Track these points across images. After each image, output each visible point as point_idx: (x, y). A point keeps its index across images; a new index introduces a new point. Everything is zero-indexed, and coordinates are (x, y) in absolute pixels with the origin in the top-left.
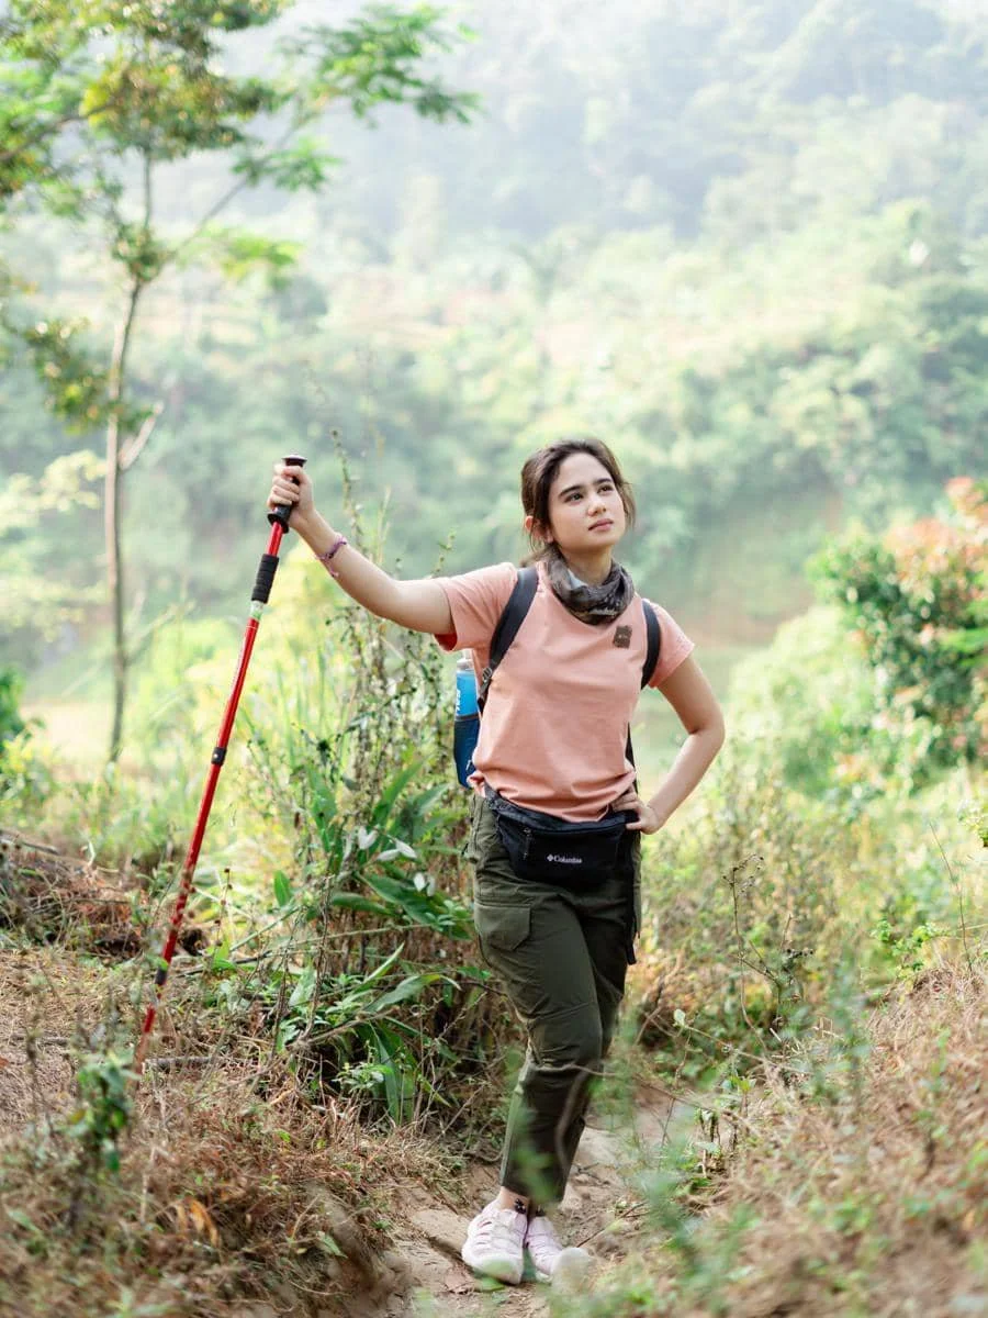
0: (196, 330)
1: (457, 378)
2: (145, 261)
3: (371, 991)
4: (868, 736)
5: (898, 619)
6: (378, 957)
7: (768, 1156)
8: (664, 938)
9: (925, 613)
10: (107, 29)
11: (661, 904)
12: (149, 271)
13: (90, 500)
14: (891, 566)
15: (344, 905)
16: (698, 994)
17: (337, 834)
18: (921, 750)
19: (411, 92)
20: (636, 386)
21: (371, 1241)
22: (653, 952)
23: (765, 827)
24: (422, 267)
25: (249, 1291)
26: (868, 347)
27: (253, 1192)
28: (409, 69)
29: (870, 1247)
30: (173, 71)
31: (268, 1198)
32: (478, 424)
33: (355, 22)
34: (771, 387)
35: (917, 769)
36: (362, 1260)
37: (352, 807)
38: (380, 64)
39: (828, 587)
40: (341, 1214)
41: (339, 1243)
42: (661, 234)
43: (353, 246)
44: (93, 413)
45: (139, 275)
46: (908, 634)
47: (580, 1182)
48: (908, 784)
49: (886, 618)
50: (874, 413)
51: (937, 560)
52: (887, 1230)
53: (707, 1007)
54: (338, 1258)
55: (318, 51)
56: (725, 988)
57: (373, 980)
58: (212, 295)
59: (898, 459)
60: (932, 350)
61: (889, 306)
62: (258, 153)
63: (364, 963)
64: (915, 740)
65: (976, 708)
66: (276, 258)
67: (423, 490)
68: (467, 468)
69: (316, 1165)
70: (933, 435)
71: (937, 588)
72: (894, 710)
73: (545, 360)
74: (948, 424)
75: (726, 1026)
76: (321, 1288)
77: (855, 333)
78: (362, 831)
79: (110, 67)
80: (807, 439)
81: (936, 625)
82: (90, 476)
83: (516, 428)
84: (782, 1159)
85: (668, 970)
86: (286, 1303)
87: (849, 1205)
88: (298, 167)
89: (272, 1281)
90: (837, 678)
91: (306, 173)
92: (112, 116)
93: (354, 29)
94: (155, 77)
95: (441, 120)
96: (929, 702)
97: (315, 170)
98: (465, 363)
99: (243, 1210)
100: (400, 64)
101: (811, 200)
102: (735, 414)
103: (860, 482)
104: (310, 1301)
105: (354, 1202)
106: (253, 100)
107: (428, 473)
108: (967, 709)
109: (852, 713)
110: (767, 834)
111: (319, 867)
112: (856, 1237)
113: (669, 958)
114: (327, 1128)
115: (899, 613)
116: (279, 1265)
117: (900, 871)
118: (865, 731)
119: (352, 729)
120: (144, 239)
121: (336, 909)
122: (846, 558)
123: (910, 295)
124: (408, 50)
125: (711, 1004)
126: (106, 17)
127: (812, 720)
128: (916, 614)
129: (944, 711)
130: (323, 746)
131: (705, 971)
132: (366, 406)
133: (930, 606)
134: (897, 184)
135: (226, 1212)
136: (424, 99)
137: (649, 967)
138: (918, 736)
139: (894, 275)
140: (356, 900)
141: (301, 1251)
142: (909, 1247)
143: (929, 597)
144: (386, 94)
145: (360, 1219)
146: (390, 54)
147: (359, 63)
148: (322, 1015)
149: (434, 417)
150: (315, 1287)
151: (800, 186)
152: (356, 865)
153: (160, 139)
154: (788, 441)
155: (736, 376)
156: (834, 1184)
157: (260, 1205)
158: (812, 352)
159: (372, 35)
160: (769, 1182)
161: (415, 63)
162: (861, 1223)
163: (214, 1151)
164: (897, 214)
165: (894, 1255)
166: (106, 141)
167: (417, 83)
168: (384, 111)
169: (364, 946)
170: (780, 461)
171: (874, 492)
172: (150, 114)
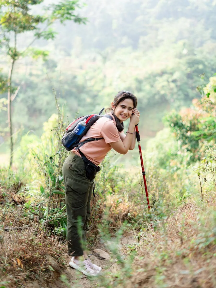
0: (28, 71)
1: (86, 81)
2: (15, 55)
3: (62, 212)
4: (177, 156)
5: (182, 130)
6: (64, 204)
7: (148, 244)
8: (129, 199)
9: (188, 129)
10: (6, 5)
11: (129, 192)
12: (16, 58)
13: (5, 109)
14: (181, 119)
15: (56, 193)
16: (138, 212)
17: (54, 177)
18: (188, 159)
19: (73, 18)
20: (125, 82)
21: (61, 267)
22: (127, 202)
23: (152, 175)
24: (78, 56)
25: (32, 279)
26: (175, 72)
27: (33, 256)
28: (72, 13)
29: (168, 262)
30: (20, 14)
31: (36, 258)
32: (91, 91)
33: (60, 2)
34: (155, 81)
35: (188, 163)
36: (59, 272)
37: (58, 171)
38: (66, 11)
39: (167, 123)
40: (54, 261)
41: (53, 268)
42: (129, 49)
43: (63, 53)
44: (4, 89)
45: (14, 58)
46: (185, 133)
47: (110, 254)
48: (186, 166)
49: (180, 130)
50: (177, 86)
51: (190, 117)
52: (172, 259)
53: (139, 214)
54: (53, 271)
55: (52, 9)
56: (144, 210)
57: (62, 210)
58: (32, 64)
59: (182, 96)
60: (189, 72)
61: (179, 63)
62: (40, 32)
63: (61, 206)
64: (187, 156)
65: (200, 149)
66: (44, 55)
67: (79, 105)
68: (89, 100)
69: (48, 250)
70: (190, 91)
71: (191, 123)
72: (182, 150)
73: (105, 76)
74: (193, 88)
75: (144, 219)
76: (49, 278)
77: (172, 69)
78: (60, 176)
79: (6, 13)
80: (162, 92)
81: (191, 131)
82: (5, 104)
83: (99, 91)
84: (151, 245)
85: (130, 206)
86: (41, 282)
87: (164, 253)
88: (48, 35)
89: (37, 277)
90: (170, 143)
91: (50, 36)
92: (7, 24)
93: (60, 4)
94: (17, 16)
95: (80, 23)
96: (190, 148)
97: (52, 35)
98: (87, 77)
99: (30, 261)
100: (70, 11)
101: (162, 41)
102: (147, 87)
103: (174, 101)
104: (47, 281)
105: (57, 259)
106: (38, 20)
107: (80, 102)
108: (198, 149)
109: (173, 151)
110: (153, 176)
111: (50, 185)
112: (164, 261)
113: (131, 203)
114: (51, 242)
115: (183, 129)
116: (38, 273)
117: (183, 184)
118: (176, 155)
119: (57, 154)
120: (15, 51)
121: (54, 194)
122: (171, 117)
123: (184, 61)
124: (72, 8)
125: (140, 214)
126: (5, 2)
127: (164, 153)
128: (186, 129)
129: (193, 150)
130: (51, 158)
131: (139, 207)
132: (66, 87)
133: (190, 127)
134: (180, 37)
135: (26, 261)
136: (76, 19)
137: (126, 206)
138: (188, 156)
139: (180, 56)
140: (59, 192)
141: (44, 270)
142: (176, 262)
143: (189, 125)
144: (67, 18)
145: (58, 263)
146: (68, 9)
147: (61, 12)
148: (51, 218)
149: (81, 89)
150: (48, 278)
151: (160, 37)
152: (59, 184)
153: (18, 28)
154: (158, 93)
155: (147, 79)
156: (161, 250)
157: (34, 260)
158: (163, 73)
159: (64, 5)
160: (148, 250)
161: (73, 11)
162: (166, 257)
163: (23, 248)
164: (181, 43)
165: (173, 264)
166: (6, 29)
167: (74, 16)
168: (67, 22)
169: (61, 202)
170: (157, 97)
171: (177, 103)
172: (15, 23)
